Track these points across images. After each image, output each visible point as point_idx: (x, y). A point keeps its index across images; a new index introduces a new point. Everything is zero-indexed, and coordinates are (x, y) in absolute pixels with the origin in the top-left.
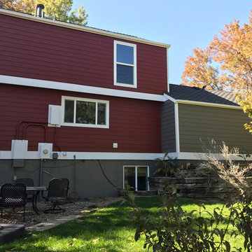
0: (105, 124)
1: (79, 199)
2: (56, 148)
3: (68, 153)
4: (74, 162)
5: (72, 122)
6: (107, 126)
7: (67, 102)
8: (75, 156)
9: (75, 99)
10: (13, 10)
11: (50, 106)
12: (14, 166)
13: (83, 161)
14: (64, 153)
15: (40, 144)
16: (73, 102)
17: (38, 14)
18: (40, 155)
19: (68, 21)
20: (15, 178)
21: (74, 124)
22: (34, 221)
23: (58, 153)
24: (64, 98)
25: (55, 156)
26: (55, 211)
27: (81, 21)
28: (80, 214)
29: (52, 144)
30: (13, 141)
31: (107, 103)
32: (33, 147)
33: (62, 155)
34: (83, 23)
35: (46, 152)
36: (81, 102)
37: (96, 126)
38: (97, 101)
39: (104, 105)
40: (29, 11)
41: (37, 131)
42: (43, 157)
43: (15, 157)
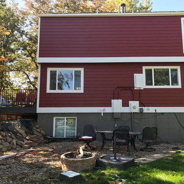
0: (177, 84)
1: (162, 142)
2: (141, 105)
3: (150, 108)
4: (156, 114)
5: (152, 85)
6: (180, 86)
7: (147, 70)
8: (156, 110)
9: (153, 68)
10: (102, 12)
11: (135, 74)
12: (114, 117)
13: (162, 113)
14: (148, 108)
15: (130, 102)
16: (151, 70)
17: (122, 11)
18: (131, 110)
19: (137, 11)
20: (116, 125)
21: (153, 87)
22: (136, 155)
23: (144, 108)
24: (144, 68)
25: (141, 110)
26: (148, 150)
27: (147, 8)
28: (168, 153)
29: (138, 102)
30: (112, 100)
31: (178, 68)
32: (125, 104)
33: (146, 110)
34: (149, 9)
35: (134, 108)
36: (157, 69)
37: (171, 87)
38: (170, 68)
39: (176, 70)
40: (112, 10)
41: (128, 93)
42: (133, 111)
43: (115, 111)
